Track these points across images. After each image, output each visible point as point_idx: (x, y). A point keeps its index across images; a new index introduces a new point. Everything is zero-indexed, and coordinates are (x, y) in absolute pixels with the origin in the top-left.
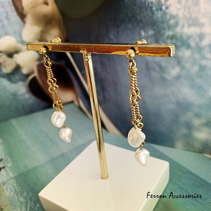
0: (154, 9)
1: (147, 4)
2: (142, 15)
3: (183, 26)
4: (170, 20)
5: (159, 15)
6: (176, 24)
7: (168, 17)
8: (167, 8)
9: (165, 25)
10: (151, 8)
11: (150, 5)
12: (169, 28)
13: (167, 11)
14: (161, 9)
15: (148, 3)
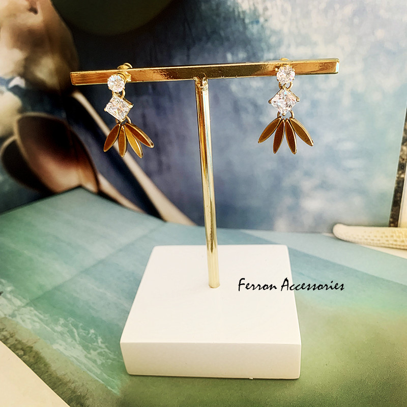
0: (247, 21)
1: (236, 13)
2: (229, 30)
3: (289, 46)
4: (270, 37)
5: (254, 29)
6: (280, 43)
7: (268, 32)
8: (266, 20)
9: (263, 45)
10: (243, 20)
11: (242, 16)
12: (269, 48)
13: (266, 25)
14: (258, 22)
15: (239, 12)
